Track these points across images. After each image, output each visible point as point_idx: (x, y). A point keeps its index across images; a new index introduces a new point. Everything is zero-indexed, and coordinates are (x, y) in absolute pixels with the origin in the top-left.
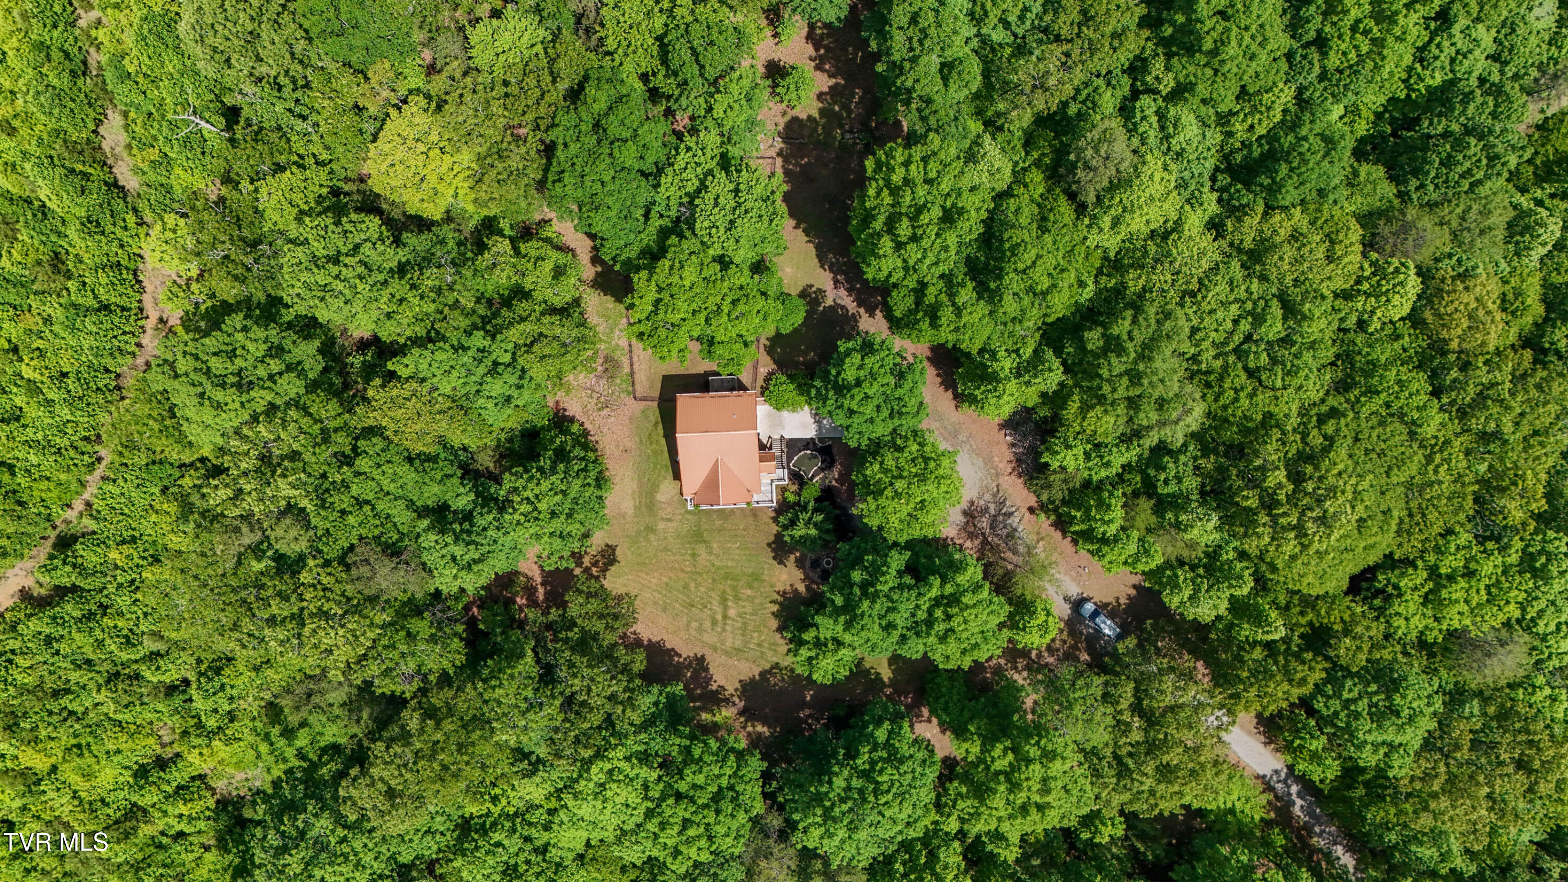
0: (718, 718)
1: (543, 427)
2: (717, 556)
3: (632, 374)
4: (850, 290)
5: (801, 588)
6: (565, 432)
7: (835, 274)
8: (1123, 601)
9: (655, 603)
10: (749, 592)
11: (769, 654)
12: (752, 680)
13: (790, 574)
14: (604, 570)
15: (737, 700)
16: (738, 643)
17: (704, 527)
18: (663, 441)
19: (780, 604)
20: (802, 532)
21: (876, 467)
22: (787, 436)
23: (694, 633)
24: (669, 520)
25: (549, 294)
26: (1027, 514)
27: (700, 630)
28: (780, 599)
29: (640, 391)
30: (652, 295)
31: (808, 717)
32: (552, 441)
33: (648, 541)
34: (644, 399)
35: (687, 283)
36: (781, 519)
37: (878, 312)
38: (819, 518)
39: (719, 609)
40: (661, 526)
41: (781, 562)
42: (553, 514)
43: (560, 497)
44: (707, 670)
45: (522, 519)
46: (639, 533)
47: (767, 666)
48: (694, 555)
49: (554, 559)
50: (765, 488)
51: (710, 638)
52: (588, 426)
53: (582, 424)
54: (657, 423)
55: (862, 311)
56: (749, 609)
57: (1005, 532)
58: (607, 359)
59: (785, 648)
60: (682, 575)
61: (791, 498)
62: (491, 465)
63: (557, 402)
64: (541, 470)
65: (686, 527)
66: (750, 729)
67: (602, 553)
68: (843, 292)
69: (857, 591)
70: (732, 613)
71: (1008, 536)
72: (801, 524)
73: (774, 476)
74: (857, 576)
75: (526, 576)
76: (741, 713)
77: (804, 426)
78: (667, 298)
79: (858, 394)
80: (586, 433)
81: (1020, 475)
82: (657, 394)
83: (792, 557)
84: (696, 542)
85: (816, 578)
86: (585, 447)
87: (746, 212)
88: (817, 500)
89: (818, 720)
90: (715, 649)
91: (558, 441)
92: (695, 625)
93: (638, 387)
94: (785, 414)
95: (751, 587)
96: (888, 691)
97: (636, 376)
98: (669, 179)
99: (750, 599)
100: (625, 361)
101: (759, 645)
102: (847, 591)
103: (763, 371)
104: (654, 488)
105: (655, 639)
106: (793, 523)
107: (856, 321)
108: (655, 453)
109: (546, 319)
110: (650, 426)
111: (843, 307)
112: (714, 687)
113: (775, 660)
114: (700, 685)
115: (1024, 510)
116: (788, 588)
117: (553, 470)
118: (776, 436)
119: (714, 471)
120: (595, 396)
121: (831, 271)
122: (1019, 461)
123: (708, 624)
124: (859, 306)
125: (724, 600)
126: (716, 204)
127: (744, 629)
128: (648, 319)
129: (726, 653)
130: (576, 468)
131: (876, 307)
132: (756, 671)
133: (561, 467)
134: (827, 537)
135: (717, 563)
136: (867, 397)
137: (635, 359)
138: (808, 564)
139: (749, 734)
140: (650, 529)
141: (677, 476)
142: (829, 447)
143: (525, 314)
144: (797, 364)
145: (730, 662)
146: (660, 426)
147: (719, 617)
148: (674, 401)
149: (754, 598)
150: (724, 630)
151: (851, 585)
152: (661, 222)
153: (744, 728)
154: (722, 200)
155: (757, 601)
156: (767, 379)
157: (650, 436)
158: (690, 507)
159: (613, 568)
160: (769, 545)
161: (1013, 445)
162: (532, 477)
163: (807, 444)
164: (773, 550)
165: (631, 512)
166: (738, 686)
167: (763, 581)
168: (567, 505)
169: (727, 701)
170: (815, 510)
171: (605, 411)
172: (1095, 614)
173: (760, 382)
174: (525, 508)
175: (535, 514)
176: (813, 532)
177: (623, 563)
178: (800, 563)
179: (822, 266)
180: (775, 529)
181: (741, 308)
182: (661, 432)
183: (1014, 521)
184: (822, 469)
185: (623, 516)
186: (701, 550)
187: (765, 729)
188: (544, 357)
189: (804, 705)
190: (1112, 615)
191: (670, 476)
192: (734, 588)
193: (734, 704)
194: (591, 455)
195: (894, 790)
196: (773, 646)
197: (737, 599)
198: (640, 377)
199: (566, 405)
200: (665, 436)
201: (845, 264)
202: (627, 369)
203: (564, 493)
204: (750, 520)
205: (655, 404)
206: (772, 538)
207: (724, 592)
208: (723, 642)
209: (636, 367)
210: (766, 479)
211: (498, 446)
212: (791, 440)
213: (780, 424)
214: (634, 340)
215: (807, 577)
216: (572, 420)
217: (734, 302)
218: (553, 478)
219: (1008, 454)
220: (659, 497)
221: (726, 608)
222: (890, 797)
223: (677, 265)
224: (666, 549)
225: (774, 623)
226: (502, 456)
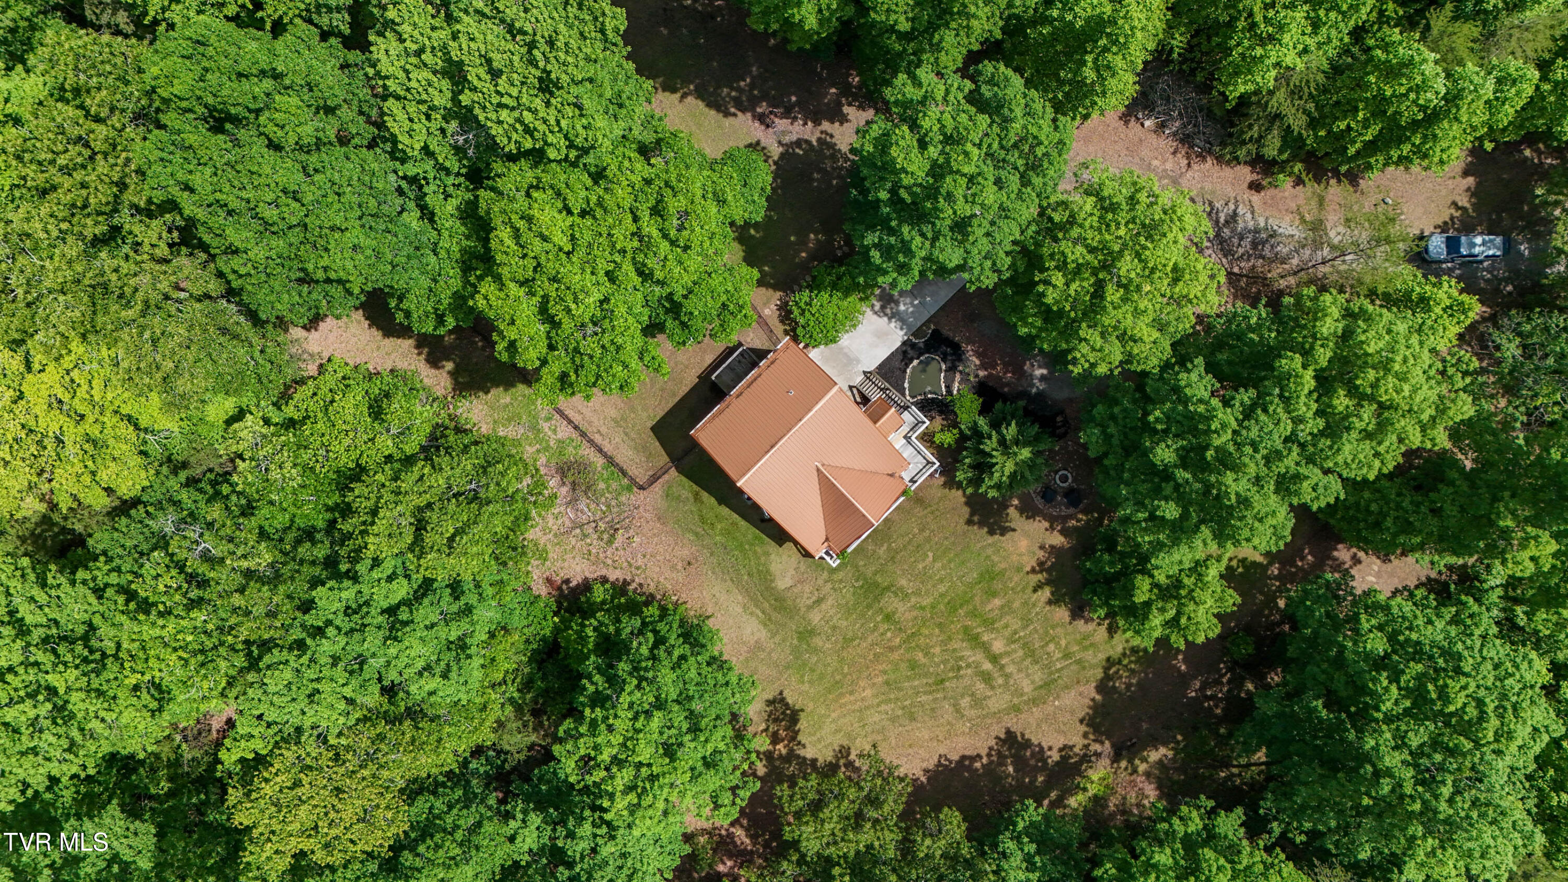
0: (1093, 790)
1: (557, 630)
2: (917, 593)
3: (610, 461)
4: (788, 113)
5: (1057, 539)
6: (587, 611)
7: (753, 110)
8: (1464, 202)
9: (893, 719)
10: (997, 602)
11: (1089, 655)
12: (1096, 707)
13: (1026, 534)
14: (793, 736)
15: (1097, 747)
16: (1038, 676)
17: (869, 571)
18: (725, 511)
19: (1048, 582)
20: (1010, 467)
21: (1058, 279)
22: (872, 366)
23: (973, 713)
24: (819, 601)
25: (386, 444)
26: (1256, 198)
27: (977, 702)
28: (1041, 577)
29: (640, 473)
30: (527, 308)
31: (1203, 688)
32: (583, 639)
33: (816, 651)
34: (654, 479)
35: (561, 240)
36: (960, 476)
37: (846, 109)
38: (1011, 431)
39: (978, 656)
40: (815, 617)
41: (1004, 531)
42: (670, 751)
43: (658, 714)
44: (1027, 744)
45: (632, 798)
46: (796, 651)
47: (1099, 674)
48: (888, 618)
49: (726, 798)
50: (908, 452)
51: (998, 701)
52: (613, 575)
53: (604, 580)
54: (696, 497)
55: (826, 125)
56: (1016, 624)
57: (1246, 243)
58: (563, 471)
59: (1102, 631)
60: (896, 656)
61: (948, 438)
62: (533, 738)
63: (549, 581)
64: (598, 700)
65: (848, 592)
66: (1142, 767)
67: (773, 718)
68: (781, 124)
69: (1182, 475)
70: (998, 646)
71: (1254, 244)
72: (998, 457)
73: (905, 429)
74: (1164, 454)
75: (704, 831)
76: (1116, 758)
77: (881, 335)
78: (551, 290)
79: (955, 185)
80: (621, 588)
81: (1202, 157)
82: (663, 458)
83: (1011, 511)
84: (877, 599)
85: (1065, 511)
86: (634, 608)
87: (551, 43)
88: (984, 410)
89: (1218, 682)
90: (1016, 709)
91: (589, 632)
92: (965, 702)
93: (633, 471)
94: (846, 340)
95: (994, 594)
96: (1275, 570)
97: (619, 459)
98: (401, 116)
99: (1006, 609)
100: (588, 452)
101: (1067, 656)
102: (1168, 489)
103: (770, 312)
104: (765, 578)
105: (931, 764)
106: (983, 467)
107: (832, 146)
108: (727, 533)
109: (408, 481)
110: (691, 506)
111: (798, 143)
112: (1055, 756)
113: (1102, 656)
114: (1035, 770)
115: (1248, 195)
116: (1041, 554)
117: (616, 683)
118: (858, 379)
119: (827, 487)
120: (589, 529)
121: (743, 111)
122: (1185, 140)
123: (980, 686)
124: (817, 123)
125: (974, 640)
126: (495, 74)
127: (1031, 653)
128: (552, 347)
129: (1034, 701)
130: (644, 651)
131: (840, 105)
132: (1090, 691)
133: (623, 667)
134: (1042, 447)
135: (926, 602)
136: (971, 179)
137: (598, 439)
138: (1039, 502)
139: (1148, 774)
140: (806, 634)
141: (780, 536)
142: (935, 332)
143: (370, 504)
144: (805, 267)
145: (1049, 709)
146: (705, 495)
147: (987, 666)
148: (694, 446)
149: (1009, 604)
150: (1007, 676)
151: (1166, 474)
152: (453, 203)
153: (1135, 771)
154: (498, 61)
155: (1016, 604)
156: (785, 314)
157: (703, 519)
158: (834, 563)
159: (802, 725)
160: (969, 522)
161: (1162, 126)
162: (594, 724)
163: (905, 354)
164: (981, 524)
165: (763, 634)
166: (1083, 728)
167: (1002, 573)
168: (679, 718)
169: (1087, 758)
170: (995, 425)
171: (620, 537)
172: (1452, 245)
173: (779, 328)
174: (623, 777)
175: (644, 771)
176: (1025, 453)
177: (810, 706)
178: (1028, 511)
179: (727, 114)
180: (957, 496)
181: (674, 205)
182: (713, 501)
183: (1246, 220)
184: (952, 369)
185: (758, 646)
186: (891, 603)
187: (1163, 750)
188: (451, 539)
189: (1184, 680)
190: (1468, 228)
191: (771, 546)
192: (973, 614)
193: (1098, 755)
194: (652, 611)
195: (1490, 707)
196: (1085, 642)
197: (989, 624)
198: (625, 455)
199: (563, 575)
200: (721, 501)
201: (752, 86)
202: (599, 461)
203: (660, 704)
204: (918, 510)
205: (673, 472)
206: (966, 511)
207: (966, 629)
208: (1019, 693)
209: (607, 448)
210: (898, 441)
211: (519, 709)
212: (881, 367)
213: (849, 361)
214: (563, 401)
215: (1052, 520)
216: (586, 586)
217: (657, 211)
218: (625, 699)
219: (1165, 144)
220: (782, 583)
221: (986, 648)
222: (1494, 723)
223: (521, 224)
224: (848, 641)
225: (1062, 613)
226: (536, 713)
